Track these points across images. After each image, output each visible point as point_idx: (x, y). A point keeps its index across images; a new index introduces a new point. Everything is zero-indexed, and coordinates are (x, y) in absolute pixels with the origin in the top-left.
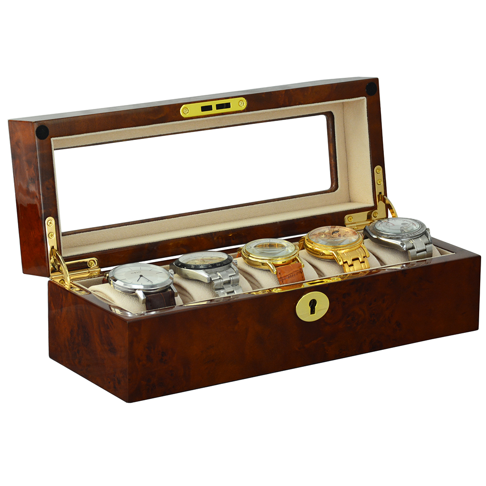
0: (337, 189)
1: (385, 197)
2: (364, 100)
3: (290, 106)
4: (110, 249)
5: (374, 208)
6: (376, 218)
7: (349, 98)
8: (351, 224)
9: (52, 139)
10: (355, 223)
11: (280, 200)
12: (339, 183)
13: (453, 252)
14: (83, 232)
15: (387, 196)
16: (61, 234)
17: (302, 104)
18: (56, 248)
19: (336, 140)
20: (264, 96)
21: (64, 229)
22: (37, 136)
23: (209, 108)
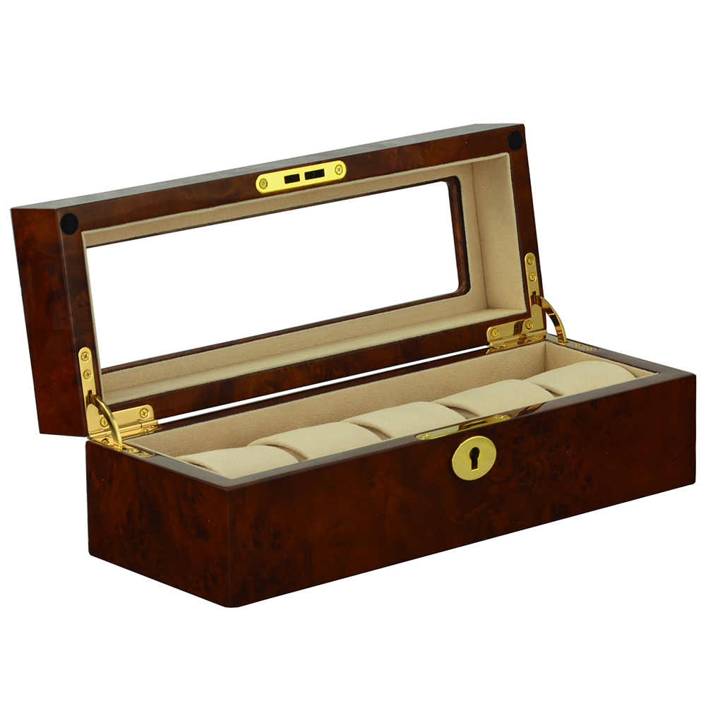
0: (469, 290)
1: (541, 298)
2: (506, 156)
3: (406, 170)
4: (169, 392)
5: (527, 315)
6: (530, 330)
7: (486, 156)
8: (497, 340)
9: (83, 233)
10: (501, 339)
11: (391, 310)
12: (471, 282)
13: (655, 372)
14: (122, 369)
15: (543, 296)
16: (100, 372)
17: (421, 167)
18: (94, 393)
19: (464, 218)
20: (369, 157)
21: (104, 364)
22: (62, 229)
23: (295, 178)
